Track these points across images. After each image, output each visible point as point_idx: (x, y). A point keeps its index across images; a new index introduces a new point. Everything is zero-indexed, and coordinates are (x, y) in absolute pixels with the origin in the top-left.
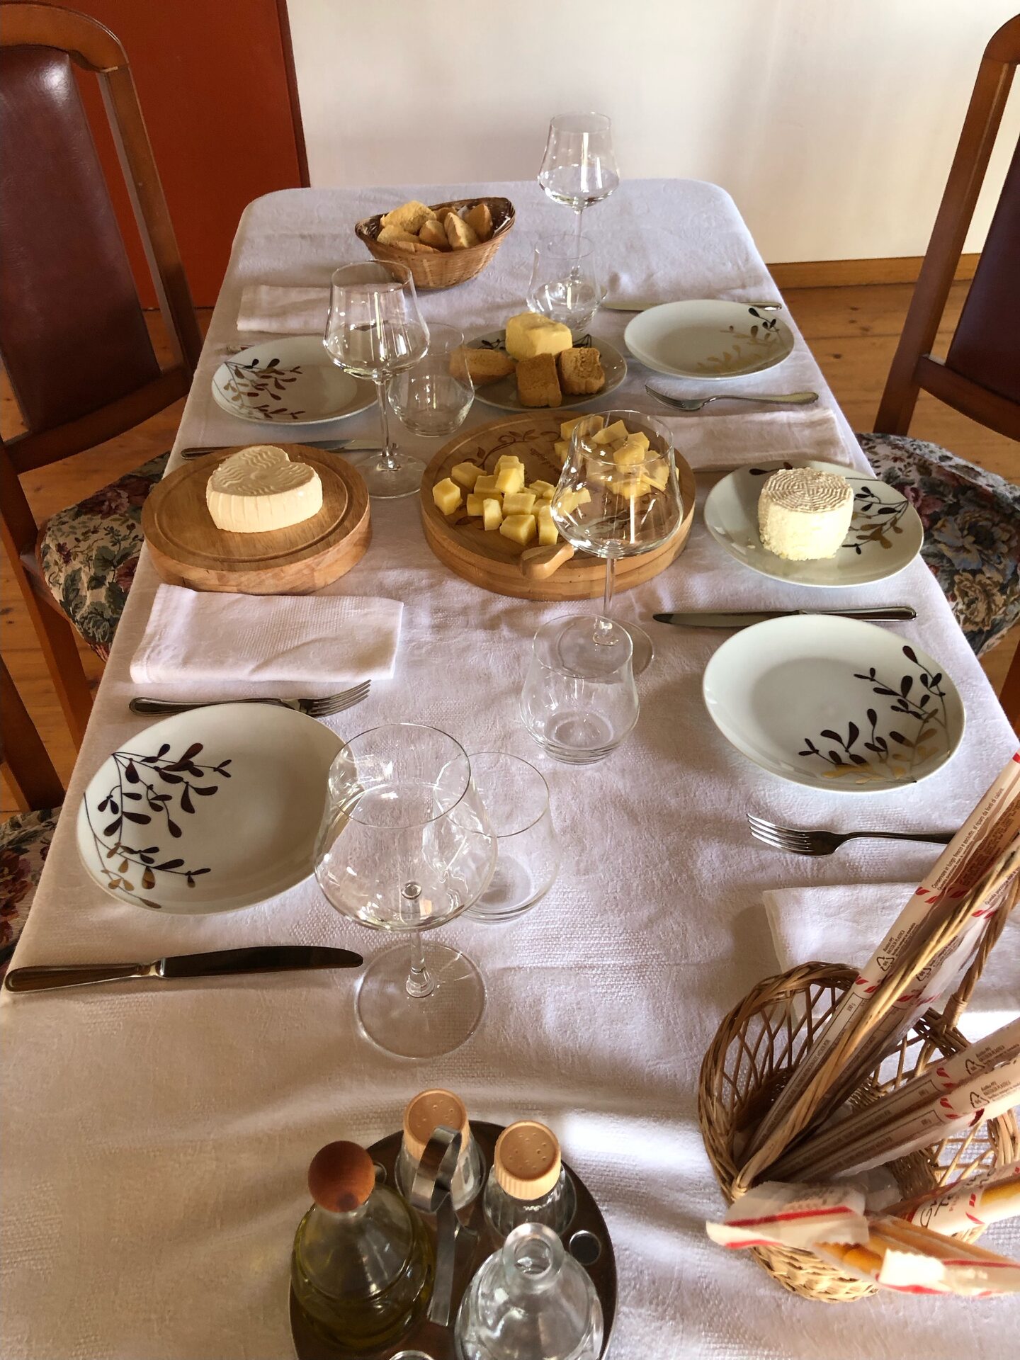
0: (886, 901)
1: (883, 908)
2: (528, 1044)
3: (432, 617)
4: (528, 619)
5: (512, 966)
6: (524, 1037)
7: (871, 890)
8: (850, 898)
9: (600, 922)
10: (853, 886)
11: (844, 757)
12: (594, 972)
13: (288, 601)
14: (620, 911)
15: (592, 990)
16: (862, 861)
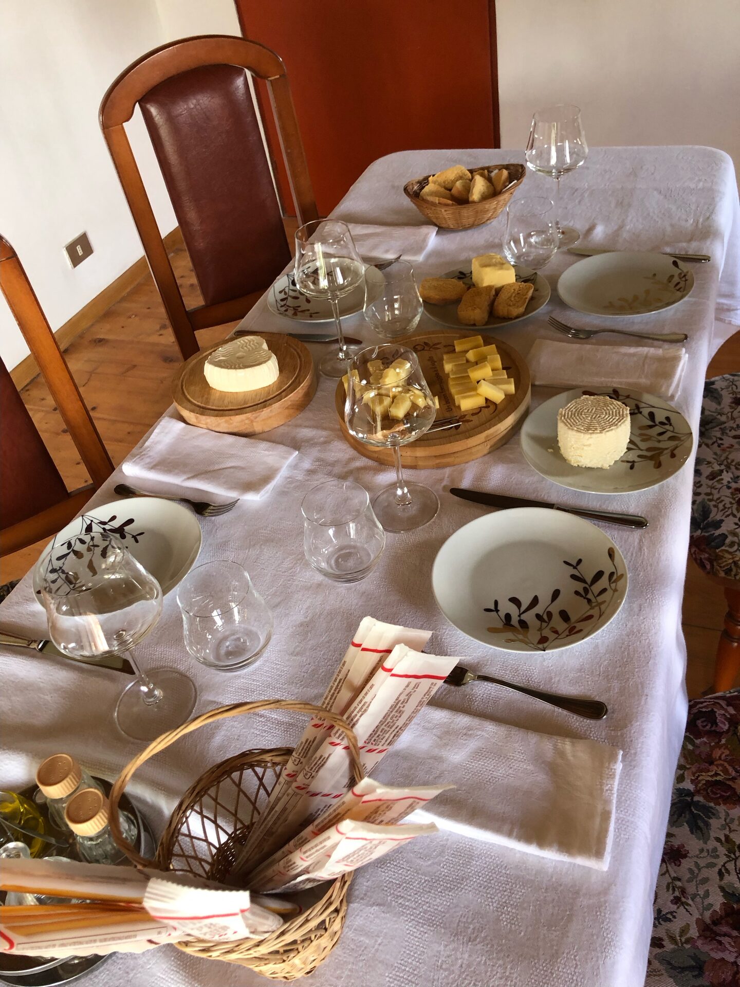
0: (471, 730)
1: (465, 734)
2: (196, 751)
3: (312, 464)
4: (367, 477)
5: (217, 701)
6: (196, 746)
7: (465, 719)
8: (447, 720)
9: (285, 689)
10: (454, 712)
11: (515, 620)
12: (261, 719)
13: (231, 439)
14: (301, 685)
15: (252, 731)
16: (479, 697)
